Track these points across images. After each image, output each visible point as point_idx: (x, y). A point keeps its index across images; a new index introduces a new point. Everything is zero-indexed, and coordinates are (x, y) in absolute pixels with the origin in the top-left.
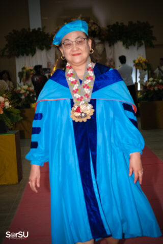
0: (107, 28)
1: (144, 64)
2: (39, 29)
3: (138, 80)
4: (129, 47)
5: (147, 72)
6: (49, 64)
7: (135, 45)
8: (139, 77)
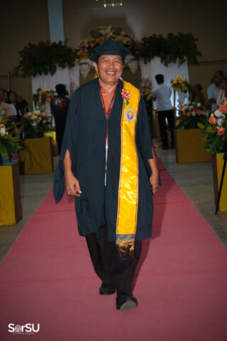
0: (143, 42)
1: (183, 85)
2: (60, 42)
3: (177, 103)
4: (169, 64)
5: (187, 94)
6: (72, 84)
7: (175, 62)
8: (178, 101)
